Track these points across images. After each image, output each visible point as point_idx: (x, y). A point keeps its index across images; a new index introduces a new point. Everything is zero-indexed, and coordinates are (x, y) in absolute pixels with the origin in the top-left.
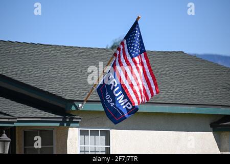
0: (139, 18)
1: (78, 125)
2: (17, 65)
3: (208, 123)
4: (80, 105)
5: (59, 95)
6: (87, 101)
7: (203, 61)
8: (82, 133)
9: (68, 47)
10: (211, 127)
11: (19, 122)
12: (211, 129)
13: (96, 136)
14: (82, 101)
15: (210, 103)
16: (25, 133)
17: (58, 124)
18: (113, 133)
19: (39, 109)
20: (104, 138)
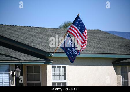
0: (79, 14)
1: (51, 63)
2: (23, 36)
3: (111, 62)
4: (52, 54)
5: (43, 50)
6: (55, 53)
7: (108, 34)
8: (53, 67)
9: (46, 28)
10: (112, 64)
11: (24, 62)
12: (112, 65)
13: (60, 69)
14: (53, 53)
15: (112, 53)
16: (27, 67)
17: (44, 63)
18: (67, 67)
19: (33, 56)
20: (63, 69)
